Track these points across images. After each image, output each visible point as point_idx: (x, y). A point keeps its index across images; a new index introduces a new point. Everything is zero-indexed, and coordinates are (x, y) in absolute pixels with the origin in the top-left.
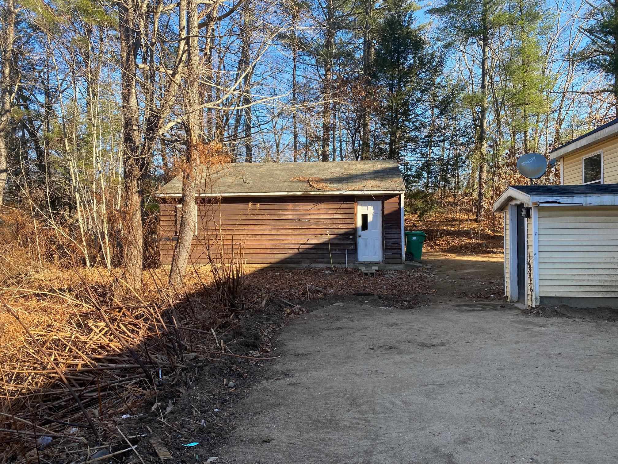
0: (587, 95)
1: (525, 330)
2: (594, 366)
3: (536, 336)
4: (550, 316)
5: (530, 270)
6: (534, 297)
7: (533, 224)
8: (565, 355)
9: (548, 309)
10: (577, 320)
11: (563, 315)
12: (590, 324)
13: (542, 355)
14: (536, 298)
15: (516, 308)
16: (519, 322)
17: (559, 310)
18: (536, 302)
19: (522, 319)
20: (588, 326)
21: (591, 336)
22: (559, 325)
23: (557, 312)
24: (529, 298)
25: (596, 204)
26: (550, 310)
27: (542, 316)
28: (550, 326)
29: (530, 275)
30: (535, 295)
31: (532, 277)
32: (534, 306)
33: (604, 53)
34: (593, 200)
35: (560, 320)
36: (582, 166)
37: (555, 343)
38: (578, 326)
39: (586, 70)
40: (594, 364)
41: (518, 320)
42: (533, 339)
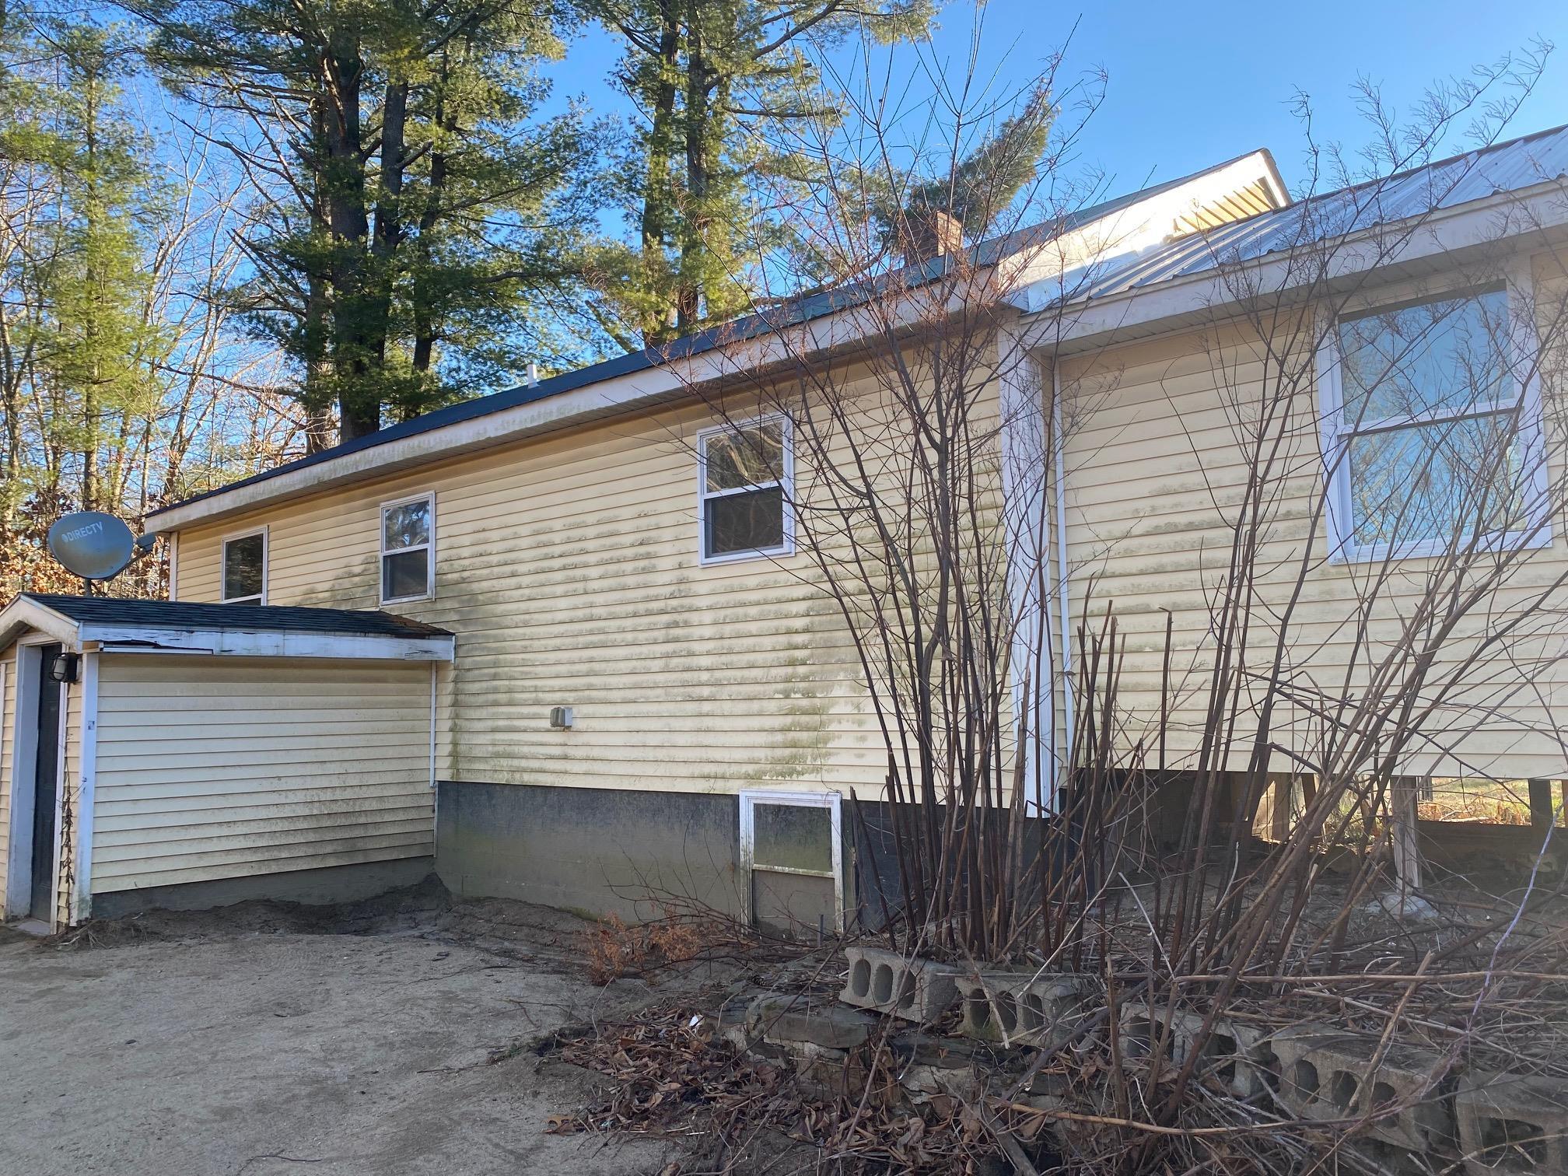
0: (245, 392)
1: (41, 994)
2: (215, 1054)
3: (71, 1007)
4: (117, 944)
5: (69, 824)
6: (75, 899)
7: (84, 698)
8: (144, 1042)
9: (113, 924)
10: (187, 941)
11: (154, 935)
12: (217, 946)
13: (83, 1056)
14: (82, 901)
15: (24, 936)
16: (27, 976)
17: (141, 923)
18: (81, 910)
19: (37, 964)
20: (211, 952)
21: (216, 977)
22: (139, 964)
23: (137, 930)
24: (63, 903)
25: (245, 653)
26: (119, 926)
27: (95, 947)
28: (115, 971)
29: (69, 839)
30: (80, 892)
31: (73, 843)
32: (73, 924)
33: (286, 307)
34: (238, 642)
35: (144, 949)
36: (222, 557)
37: (123, 1014)
38: (187, 957)
39: (243, 336)
40: (214, 1049)
41: (24, 968)
42: (62, 1016)
